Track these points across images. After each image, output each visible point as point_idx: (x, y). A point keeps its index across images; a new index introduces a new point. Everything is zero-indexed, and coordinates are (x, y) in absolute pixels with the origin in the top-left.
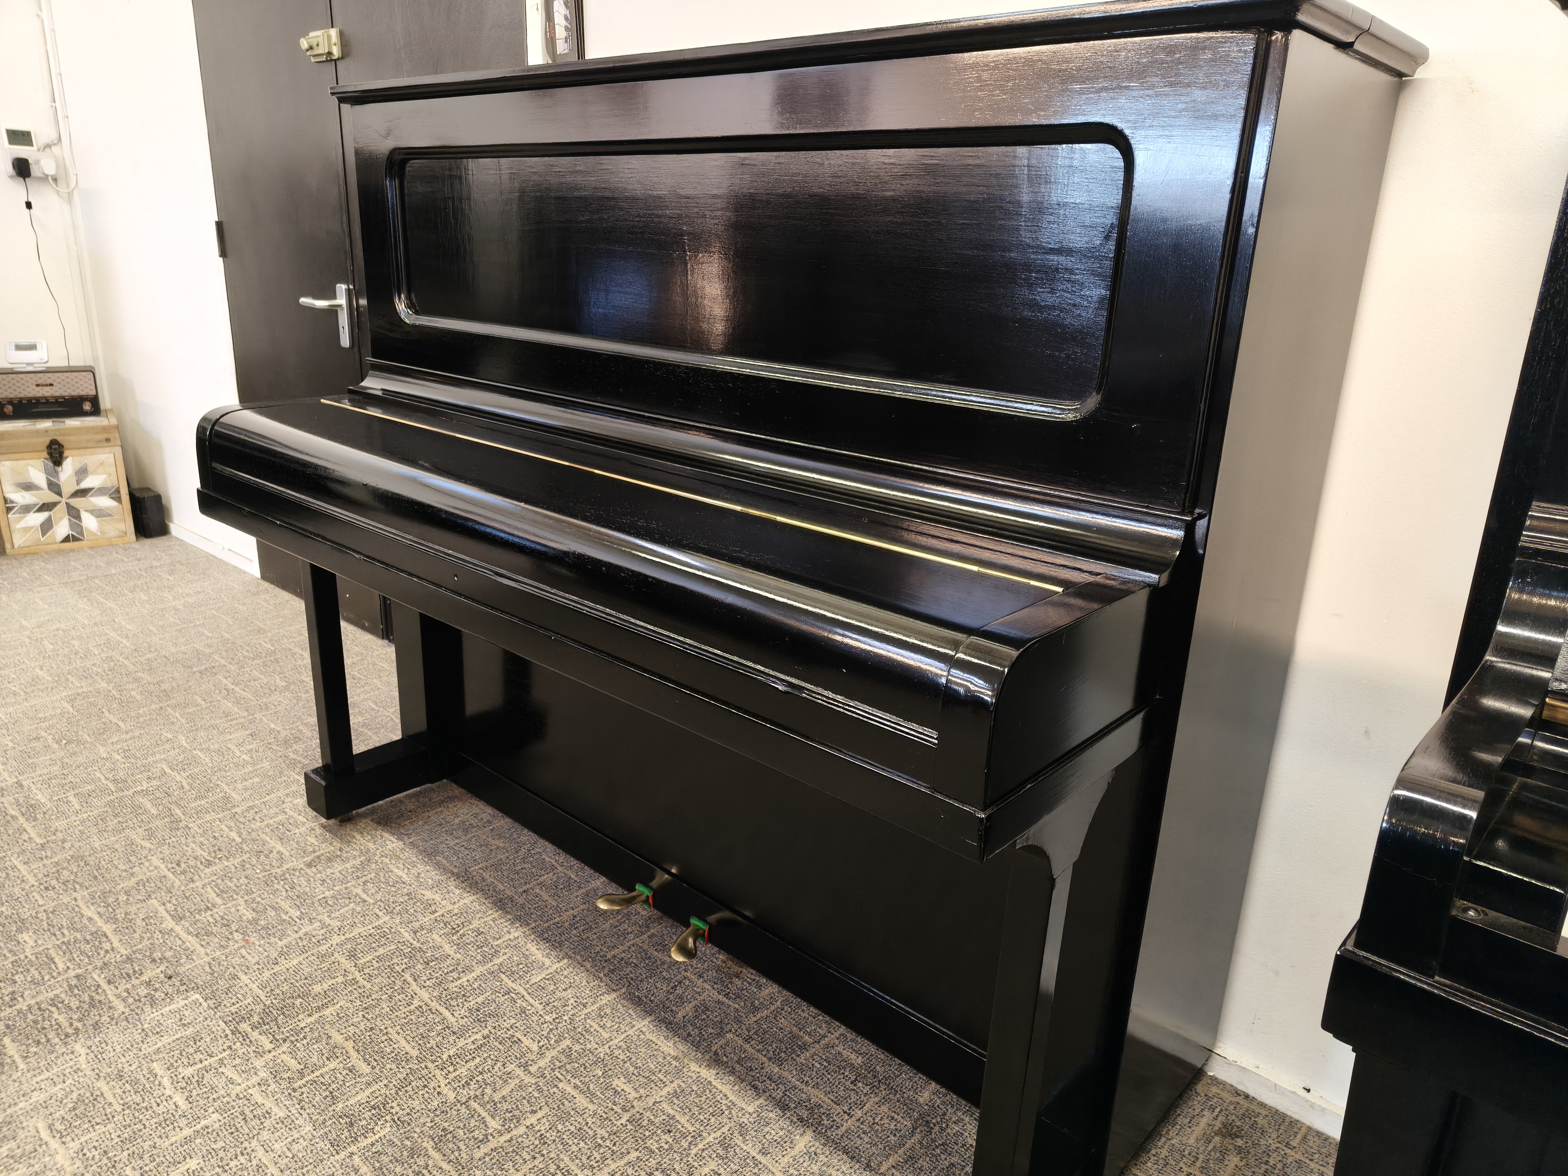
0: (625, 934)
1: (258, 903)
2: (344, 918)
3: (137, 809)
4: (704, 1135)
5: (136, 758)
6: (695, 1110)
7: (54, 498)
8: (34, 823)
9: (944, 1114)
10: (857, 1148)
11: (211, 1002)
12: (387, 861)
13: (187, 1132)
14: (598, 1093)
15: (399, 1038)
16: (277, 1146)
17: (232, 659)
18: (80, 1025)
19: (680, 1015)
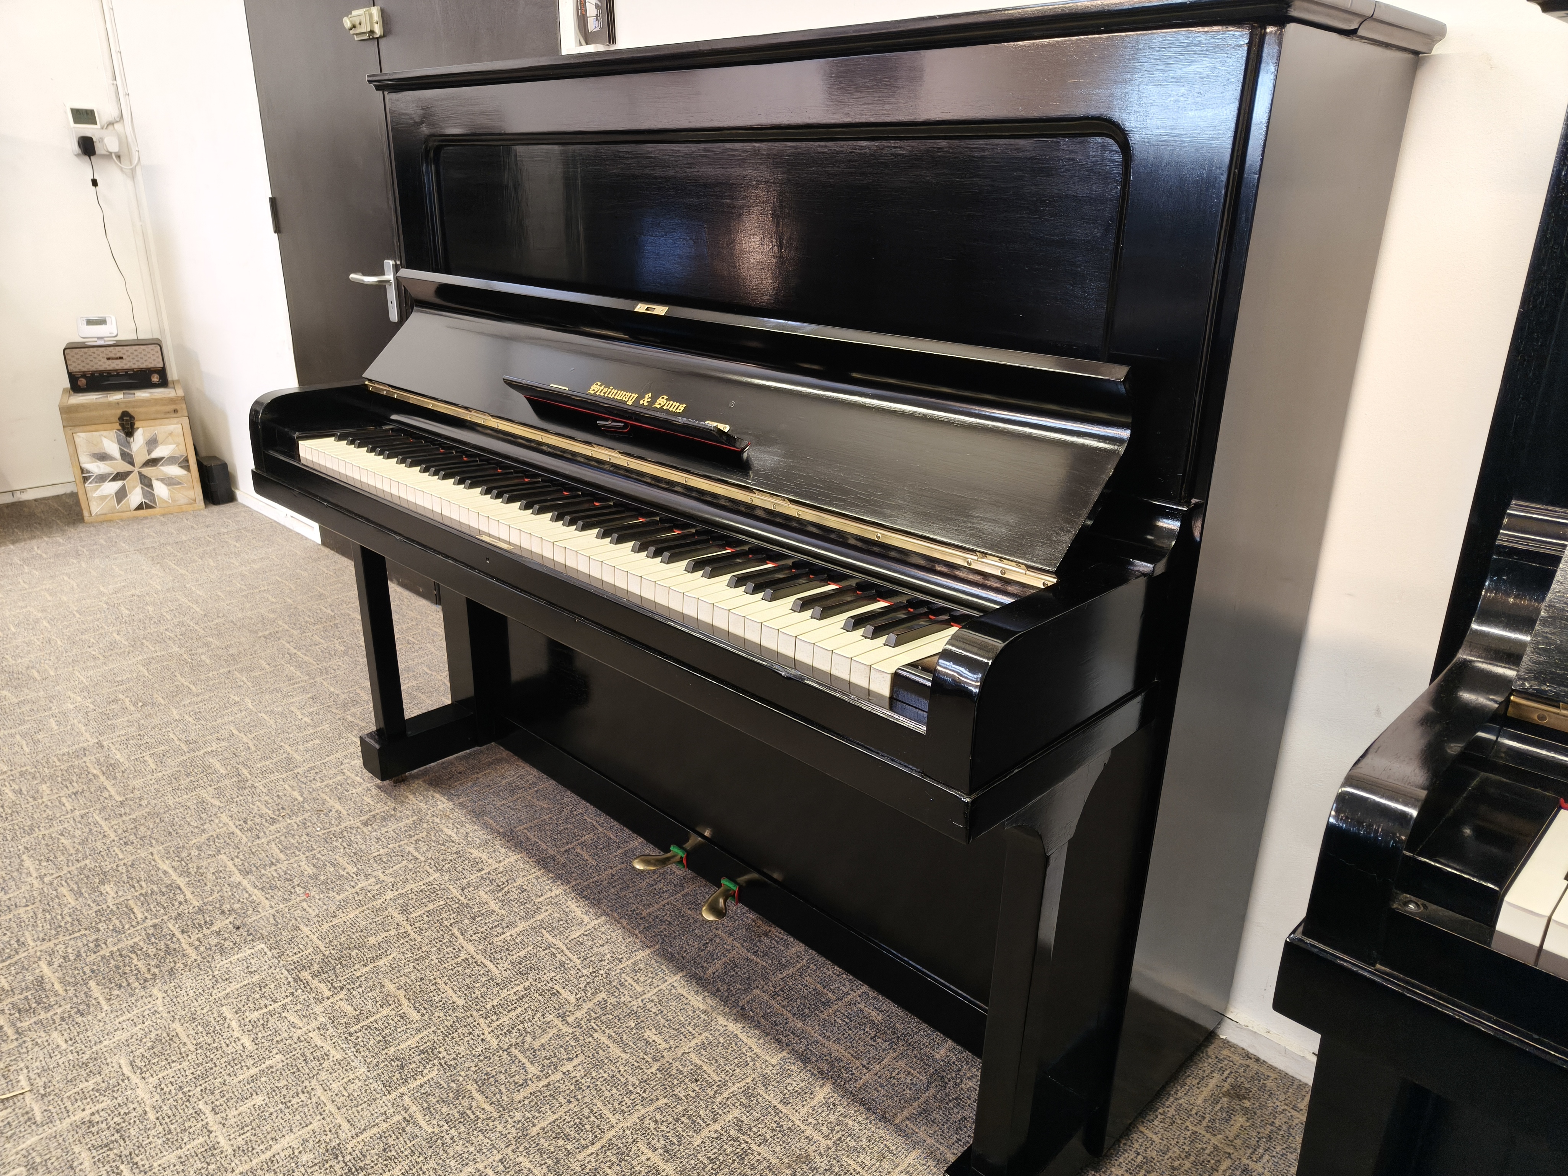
0: (661, 892)
1: (318, 859)
2: (396, 875)
3: (207, 769)
4: (729, 1084)
5: (206, 720)
6: (722, 1061)
7: (127, 467)
8: (113, 782)
9: (959, 1070)
10: (873, 1100)
11: (275, 952)
12: (437, 820)
13: (254, 1071)
14: (631, 1043)
15: (447, 988)
16: (334, 1086)
17: (295, 624)
18: (156, 971)
19: (710, 971)
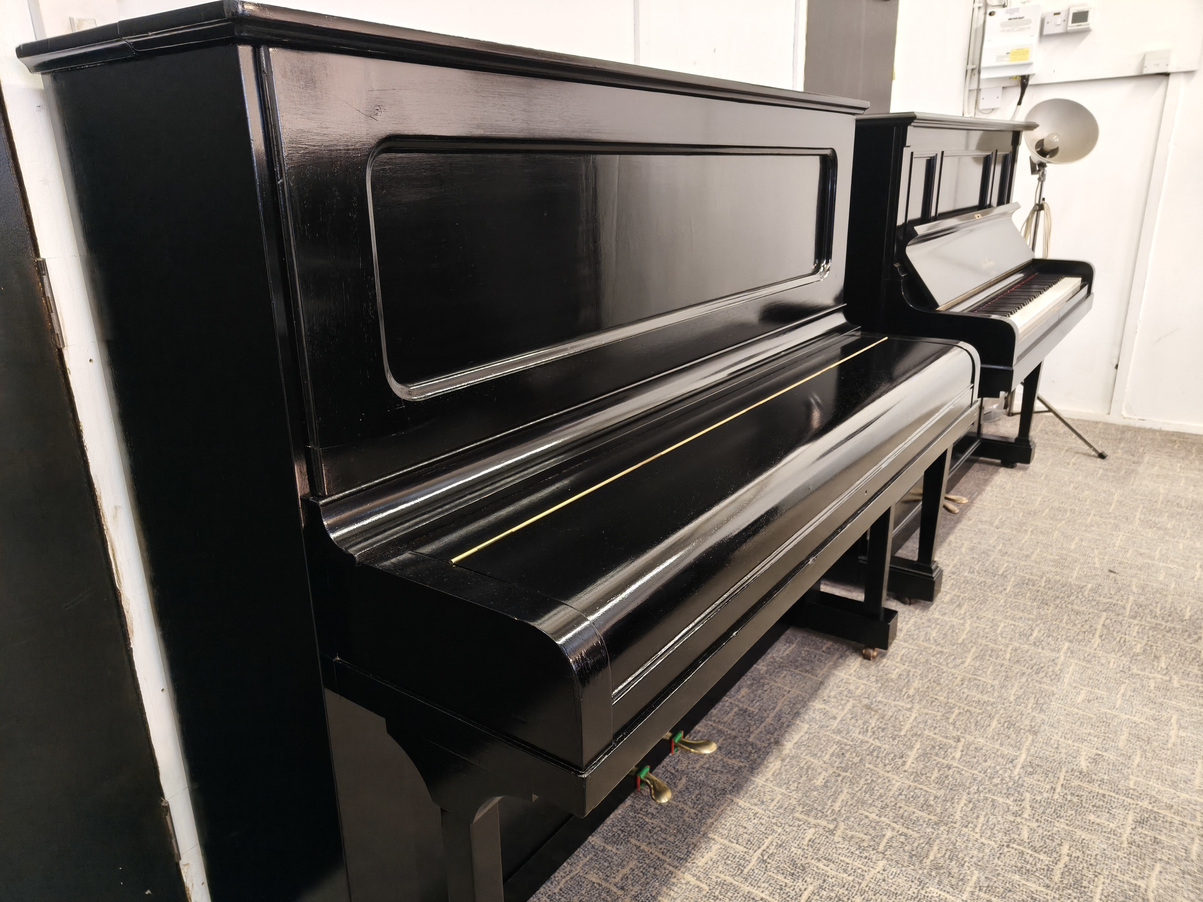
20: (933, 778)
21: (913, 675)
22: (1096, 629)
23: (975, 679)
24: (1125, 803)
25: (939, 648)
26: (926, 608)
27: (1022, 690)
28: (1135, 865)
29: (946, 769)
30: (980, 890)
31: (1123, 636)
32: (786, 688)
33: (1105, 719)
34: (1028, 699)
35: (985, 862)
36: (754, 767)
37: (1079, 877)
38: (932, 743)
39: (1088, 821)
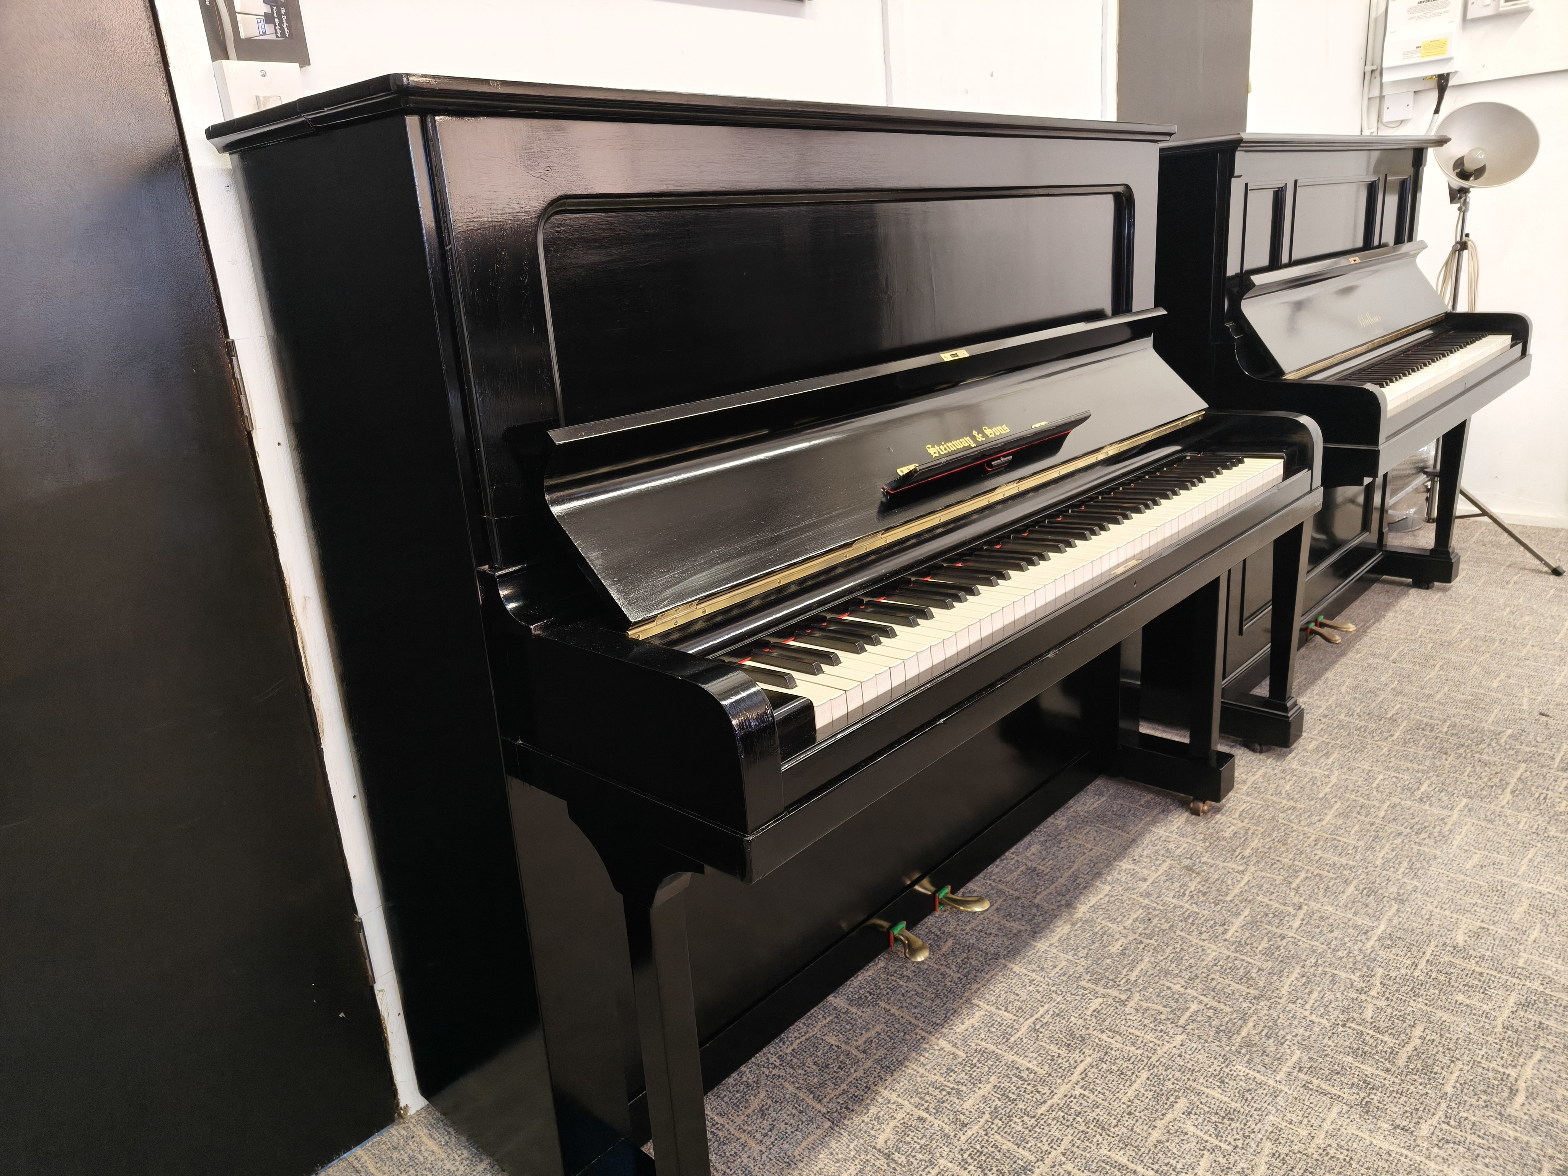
20: (1260, 948)
21: (1253, 833)
22: (1507, 784)
23: (1334, 839)
24: (1508, 983)
25: (1292, 803)
26: (1282, 756)
27: (1394, 853)
28: (1507, 1052)
29: (1278, 939)
30: (1300, 1070)
31: (1545, 791)
32: (1087, 846)
33: (1499, 888)
34: (1400, 863)
35: (1312, 1042)
36: (1036, 931)
37: (1430, 1062)
38: (1265, 909)
39: (1454, 1002)
